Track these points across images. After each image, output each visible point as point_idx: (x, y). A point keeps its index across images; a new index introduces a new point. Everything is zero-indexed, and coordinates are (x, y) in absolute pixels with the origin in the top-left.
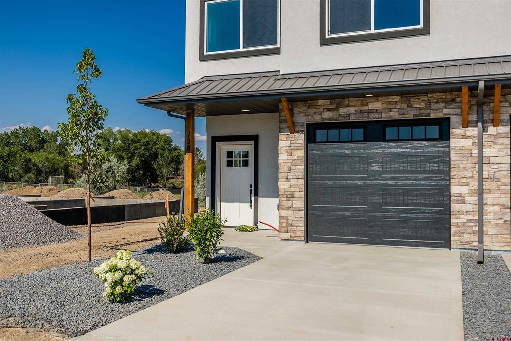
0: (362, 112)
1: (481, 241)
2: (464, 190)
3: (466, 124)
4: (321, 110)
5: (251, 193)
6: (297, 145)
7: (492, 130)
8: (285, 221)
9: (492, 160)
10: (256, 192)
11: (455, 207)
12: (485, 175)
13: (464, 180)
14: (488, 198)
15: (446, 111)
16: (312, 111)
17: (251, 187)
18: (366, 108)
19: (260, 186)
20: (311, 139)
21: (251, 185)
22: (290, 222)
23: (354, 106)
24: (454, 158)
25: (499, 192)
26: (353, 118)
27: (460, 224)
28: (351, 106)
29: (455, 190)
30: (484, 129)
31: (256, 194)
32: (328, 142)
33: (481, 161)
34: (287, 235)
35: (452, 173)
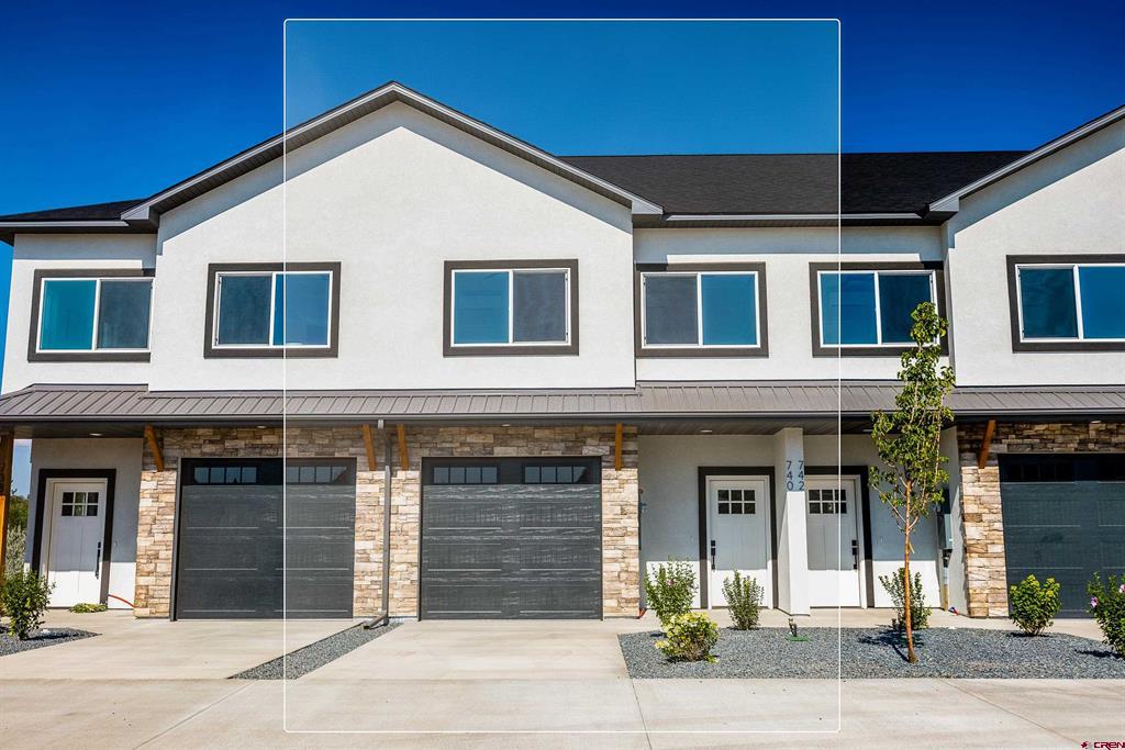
0: (254, 447)
1: (385, 606)
2: (369, 545)
3: (374, 467)
4: (201, 441)
5: (99, 555)
6: (166, 487)
7: (401, 475)
8: (144, 591)
9: (401, 509)
10: (107, 554)
11: (359, 566)
12: (393, 528)
13: (369, 533)
14: (396, 555)
15: (352, 450)
16: (189, 442)
17: (99, 546)
18: (258, 442)
19: (114, 545)
20: (186, 479)
21: (100, 544)
22: (151, 593)
23: (244, 438)
24: (360, 507)
25: (407, 547)
26: (241, 455)
27: (363, 587)
28: (241, 439)
29: (359, 545)
30: (392, 474)
31: (107, 558)
32: (209, 484)
33: (389, 511)
34: (145, 612)
35: (357, 526)
